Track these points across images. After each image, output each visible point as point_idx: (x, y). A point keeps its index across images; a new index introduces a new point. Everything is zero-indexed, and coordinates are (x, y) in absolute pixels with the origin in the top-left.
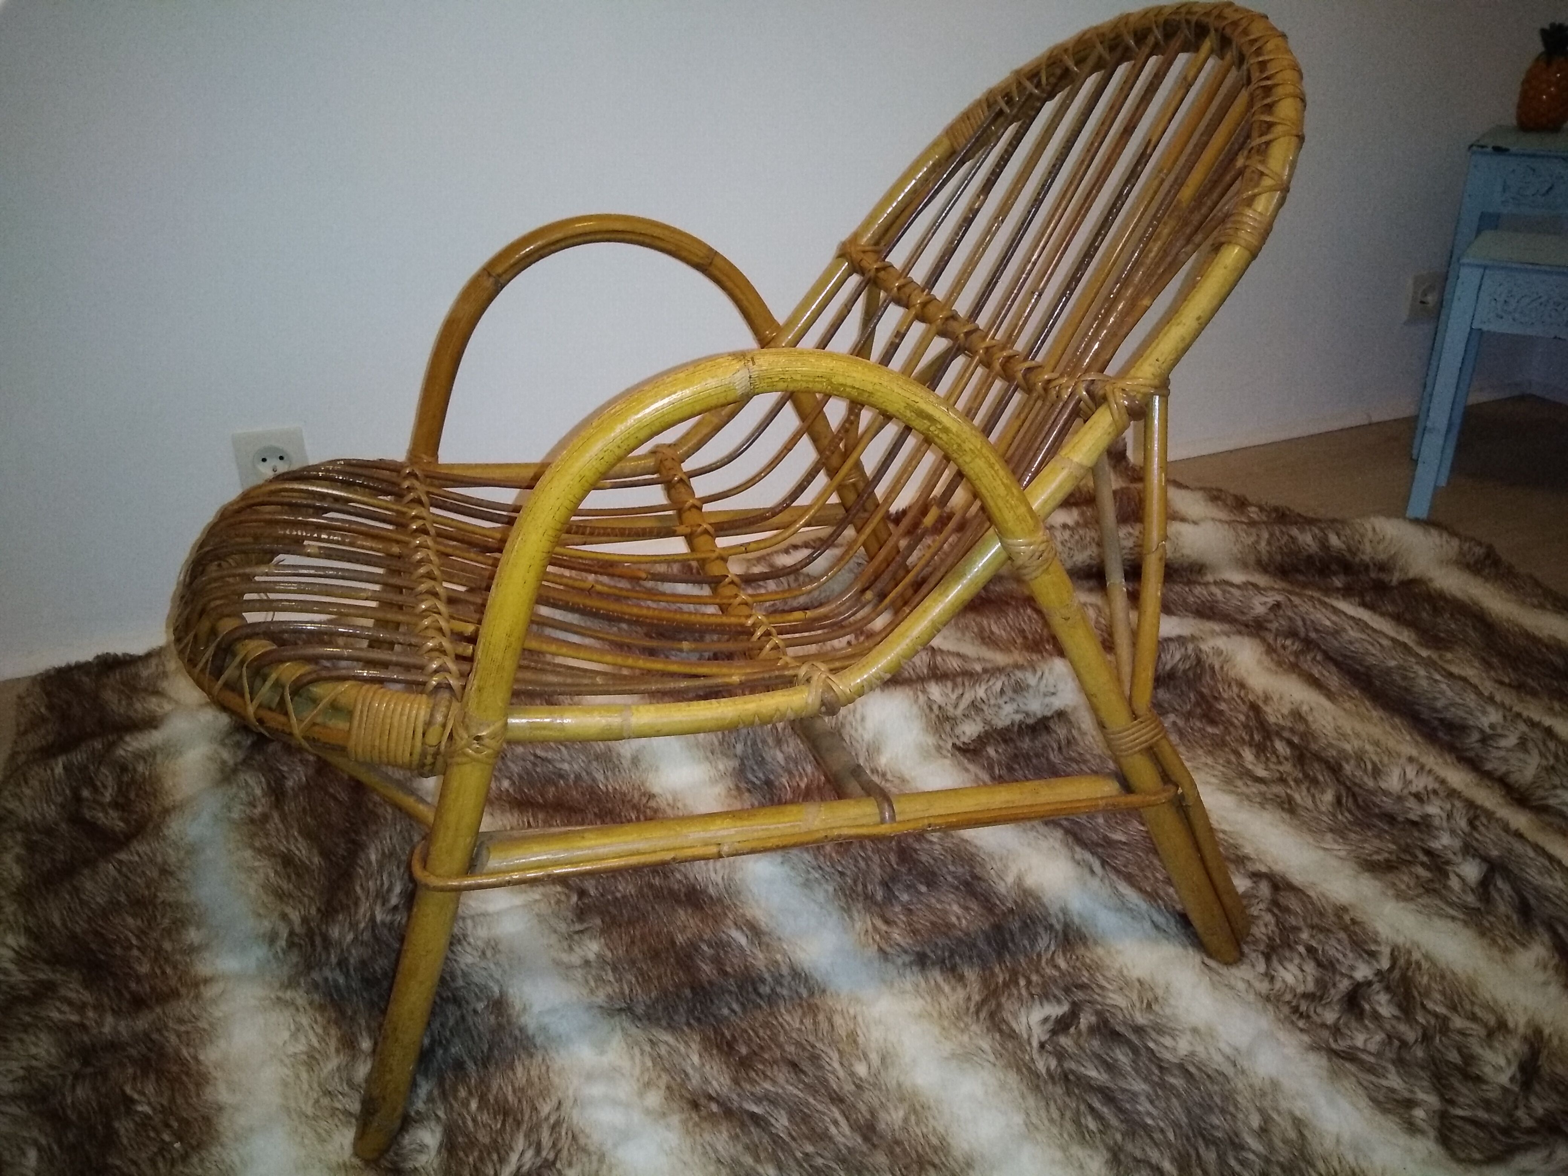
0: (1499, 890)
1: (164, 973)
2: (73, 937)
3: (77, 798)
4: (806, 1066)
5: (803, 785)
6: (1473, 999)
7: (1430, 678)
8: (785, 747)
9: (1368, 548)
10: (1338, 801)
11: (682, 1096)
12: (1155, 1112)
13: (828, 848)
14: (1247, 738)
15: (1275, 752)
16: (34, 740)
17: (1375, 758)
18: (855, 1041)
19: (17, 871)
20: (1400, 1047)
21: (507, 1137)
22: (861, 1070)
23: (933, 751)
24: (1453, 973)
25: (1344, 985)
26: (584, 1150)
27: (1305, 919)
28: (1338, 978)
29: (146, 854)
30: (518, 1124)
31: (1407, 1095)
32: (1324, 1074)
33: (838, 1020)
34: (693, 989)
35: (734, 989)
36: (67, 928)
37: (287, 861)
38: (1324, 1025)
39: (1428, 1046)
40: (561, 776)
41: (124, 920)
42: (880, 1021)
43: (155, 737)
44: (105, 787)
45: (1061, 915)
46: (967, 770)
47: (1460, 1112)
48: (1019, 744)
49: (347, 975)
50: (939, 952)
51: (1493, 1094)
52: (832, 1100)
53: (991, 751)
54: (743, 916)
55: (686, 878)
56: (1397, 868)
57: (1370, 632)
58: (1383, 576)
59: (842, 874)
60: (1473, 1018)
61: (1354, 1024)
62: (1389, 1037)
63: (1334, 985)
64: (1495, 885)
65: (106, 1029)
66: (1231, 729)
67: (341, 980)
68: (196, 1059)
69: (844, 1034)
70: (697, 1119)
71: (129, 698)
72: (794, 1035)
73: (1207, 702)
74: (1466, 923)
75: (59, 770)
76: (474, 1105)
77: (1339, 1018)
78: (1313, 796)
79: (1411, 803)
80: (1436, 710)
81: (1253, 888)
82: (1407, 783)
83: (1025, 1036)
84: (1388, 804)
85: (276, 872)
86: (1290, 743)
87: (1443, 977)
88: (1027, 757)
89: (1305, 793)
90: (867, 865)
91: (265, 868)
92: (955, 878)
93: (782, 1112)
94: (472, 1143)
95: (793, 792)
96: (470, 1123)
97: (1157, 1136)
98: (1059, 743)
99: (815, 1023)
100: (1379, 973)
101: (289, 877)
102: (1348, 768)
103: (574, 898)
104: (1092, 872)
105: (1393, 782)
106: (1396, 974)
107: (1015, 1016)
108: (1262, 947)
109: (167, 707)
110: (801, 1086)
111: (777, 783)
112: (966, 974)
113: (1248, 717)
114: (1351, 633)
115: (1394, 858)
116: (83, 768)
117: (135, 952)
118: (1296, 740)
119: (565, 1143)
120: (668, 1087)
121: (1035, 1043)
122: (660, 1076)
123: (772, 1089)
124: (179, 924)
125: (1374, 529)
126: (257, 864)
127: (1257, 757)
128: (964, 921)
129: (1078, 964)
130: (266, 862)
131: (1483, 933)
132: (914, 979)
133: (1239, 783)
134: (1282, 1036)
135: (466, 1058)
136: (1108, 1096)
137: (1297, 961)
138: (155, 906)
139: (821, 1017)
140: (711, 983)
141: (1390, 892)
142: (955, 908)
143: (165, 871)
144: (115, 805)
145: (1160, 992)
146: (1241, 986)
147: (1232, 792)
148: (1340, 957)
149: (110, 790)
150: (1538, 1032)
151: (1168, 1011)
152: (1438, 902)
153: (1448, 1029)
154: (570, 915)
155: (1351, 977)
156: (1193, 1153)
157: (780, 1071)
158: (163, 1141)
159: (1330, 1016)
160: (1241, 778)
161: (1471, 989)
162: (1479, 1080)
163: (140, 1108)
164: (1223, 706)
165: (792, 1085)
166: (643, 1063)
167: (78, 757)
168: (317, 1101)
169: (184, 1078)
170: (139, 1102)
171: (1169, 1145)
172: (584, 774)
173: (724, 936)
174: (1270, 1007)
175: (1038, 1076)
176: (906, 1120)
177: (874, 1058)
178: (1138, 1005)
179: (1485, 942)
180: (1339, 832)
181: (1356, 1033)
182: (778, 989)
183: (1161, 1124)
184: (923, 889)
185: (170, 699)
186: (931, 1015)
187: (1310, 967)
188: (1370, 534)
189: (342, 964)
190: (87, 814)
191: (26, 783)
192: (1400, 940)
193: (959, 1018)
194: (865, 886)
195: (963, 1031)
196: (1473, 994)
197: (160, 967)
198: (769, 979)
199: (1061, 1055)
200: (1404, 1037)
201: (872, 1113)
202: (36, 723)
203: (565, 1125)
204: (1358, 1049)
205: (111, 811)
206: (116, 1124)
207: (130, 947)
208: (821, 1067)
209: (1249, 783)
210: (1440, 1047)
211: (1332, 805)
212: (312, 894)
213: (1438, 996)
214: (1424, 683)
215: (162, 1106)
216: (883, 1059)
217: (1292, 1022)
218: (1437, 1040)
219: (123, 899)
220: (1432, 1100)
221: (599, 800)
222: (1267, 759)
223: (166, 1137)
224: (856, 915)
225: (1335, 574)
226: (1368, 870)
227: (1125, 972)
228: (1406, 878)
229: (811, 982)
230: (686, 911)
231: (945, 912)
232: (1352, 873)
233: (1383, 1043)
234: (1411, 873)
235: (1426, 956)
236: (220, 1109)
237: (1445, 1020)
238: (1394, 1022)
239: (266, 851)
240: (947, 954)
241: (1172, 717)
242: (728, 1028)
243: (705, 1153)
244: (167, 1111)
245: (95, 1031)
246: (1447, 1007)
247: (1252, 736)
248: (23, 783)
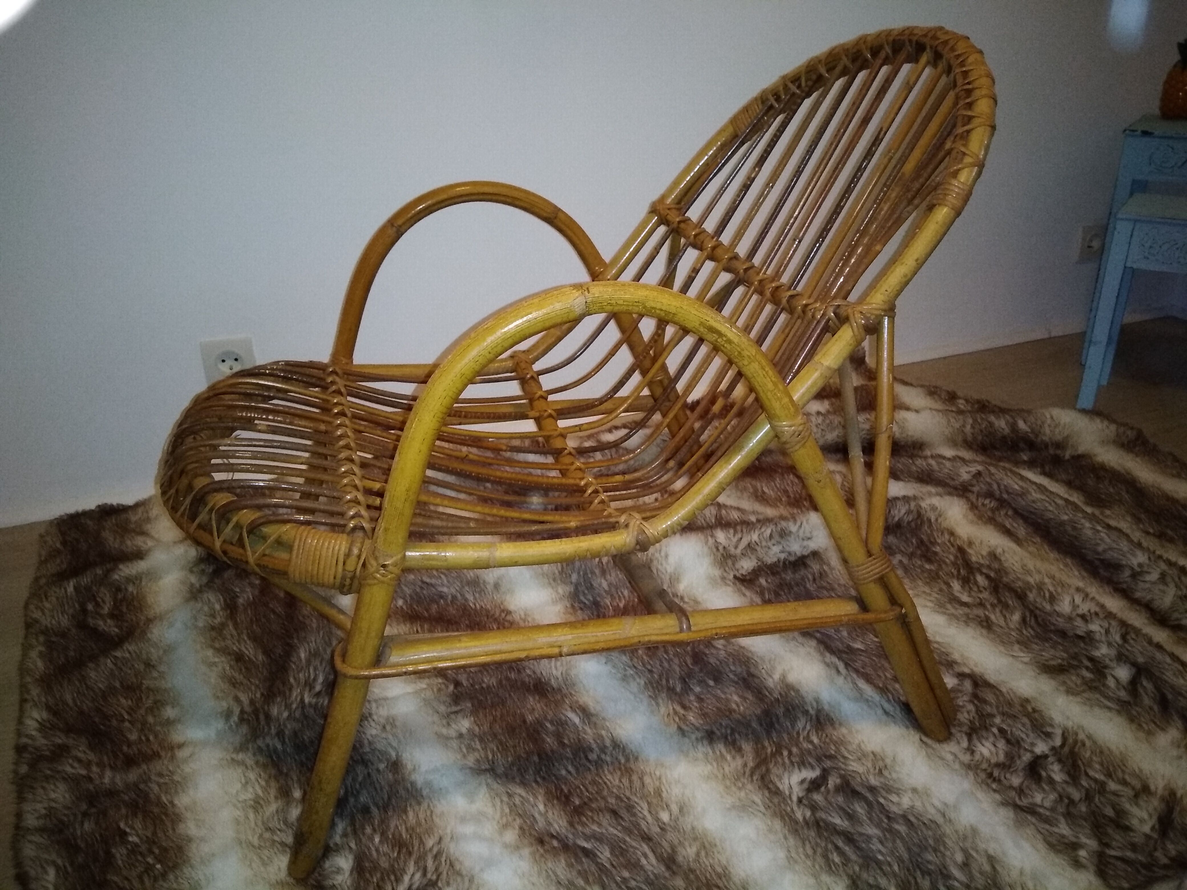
0: (1145, 688)
1: (148, 740)
2: (81, 713)
3: (84, 611)
4: (624, 813)
5: (621, 605)
6: (1124, 768)
7: (1093, 529)
8: (608, 577)
9: (1047, 431)
10: (1024, 620)
11: (531, 834)
12: (883, 850)
13: (640, 652)
14: (955, 573)
15: (976, 583)
16: (53, 568)
17: (1052, 589)
18: (660, 796)
19: (40, 664)
20: (1068, 806)
21: (402, 864)
22: (665, 817)
23: (719, 581)
24: (1109, 749)
25: (1027, 757)
26: (459, 874)
27: (997, 707)
28: (1022, 751)
29: (135, 652)
30: (410, 854)
31: (1074, 840)
32: (1011, 823)
33: (647, 780)
34: (539, 755)
35: (570, 755)
36: (76, 705)
37: (239, 658)
38: (1011, 787)
39: (1089, 805)
40: (442, 597)
41: (119, 700)
42: (679, 781)
43: (141, 566)
44: (104, 602)
45: (815, 704)
46: (744, 595)
47: (1113, 853)
48: (783, 576)
49: (283, 743)
50: (723, 731)
51: (1138, 839)
52: (643, 838)
53: (763, 581)
54: (577, 702)
55: (534, 673)
56: (1067, 671)
57: (1048, 494)
58: (1059, 452)
59: (650, 671)
60: (1124, 783)
61: (1034, 786)
62: (1061, 797)
63: (1020, 757)
64: (1142, 685)
65: (106, 780)
66: (944, 566)
67: (279, 747)
68: (171, 802)
69: (652, 790)
70: (542, 851)
71: (122, 537)
72: (615, 790)
73: (927, 546)
74: (1119, 712)
75: (71, 589)
76: (377, 840)
77: (1022, 783)
78: (1005, 617)
79: (1079, 622)
80: (1098, 553)
81: (958, 685)
82: (1075, 607)
83: (787, 793)
84: (1061, 623)
85: (231, 666)
86: (988, 577)
87: (1101, 752)
88: (790, 587)
89: (998, 614)
90: (670, 666)
91: (223, 663)
92: (735, 675)
93: (606, 847)
94: (376, 867)
95: (614, 610)
96: (374, 853)
97: (886, 868)
98: (813, 575)
99: (631, 781)
100: (1053, 749)
101: (241, 670)
102: (1031, 596)
103: (451, 687)
104: (838, 672)
105: (1065, 606)
106: (1066, 749)
107: (780, 778)
108: (965, 729)
109: (150, 543)
110: (619, 828)
111: (602, 604)
112: (743, 747)
113: (956, 557)
114: (1034, 494)
115: (1065, 663)
116: (88, 589)
117: (127, 724)
118: (992, 574)
119: (444, 869)
120: (521, 828)
121: (795, 799)
122: (515, 820)
123: (598, 830)
124: (158, 705)
125: (1052, 417)
126: (217, 660)
127: (963, 587)
128: (742, 708)
129: (827, 740)
130: (223, 659)
131: (1132, 720)
132: (704, 750)
133: (949, 606)
134: (980, 795)
135: (371, 805)
136: (849, 839)
137: (992, 739)
138: (141, 691)
139: (635, 778)
140: (552, 751)
141: (1062, 688)
142: (736, 698)
143: (149, 665)
144: (112, 616)
145: (888, 761)
146: (950, 757)
147: (945, 613)
148: (1024, 736)
149: (108, 605)
150: (1172, 793)
151: (894, 775)
152: (1098, 696)
153: (1105, 790)
154: (448, 700)
155: (1032, 752)
156: (913, 882)
157: (604, 816)
158: (148, 863)
159: (1016, 781)
160: (950, 603)
161: (1122, 761)
162: (1128, 829)
163: (130, 839)
164: (938, 549)
165: (613, 827)
166: (502, 810)
167: (85, 580)
168: (261, 836)
169: (164, 817)
170: (131, 835)
171: (895, 875)
172: (459, 595)
173: (563, 718)
174: (971, 774)
175: (797, 822)
176: (698, 854)
177: (675, 808)
178: (872, 770)
179: (1134, 727)
180: (1024, 644)
181: (1036, 793)
182: (603, 756)
183: (889, 859)
184: (711, 683)
185: (152, 537)
186: (717, 777)
187: (1002, 744)
188: (1049, 421)
189: (280, 734)
190: (91, 621)
191: (47, 598)
192: (1070, 724)
193: (738, 779)
194: (668, 681)
195: (740, 789)
196: (1124, 765)
197: (145, 735)
198: (597, 749)
199: (814, 808)
200: (1072, 797)
201: (673, 848)
202: (53, 554)
203: (444, 855)
204: (1037, 805)
205: (109, 621)
206: (114, 851)
207: (123, 720)
208: (634, 815)
209: (957, 606)
210: (1099, 804)
211: (1020, 624)
212: (257, 682)
213: (1097, 766)
214: (1089, 533)
215: (147, 837)
216: (681, 810)
217: (988, 785)
218: (1097, 800)
219: (117, 685)
220: (1092, 844)
221: (469, 615)
222: (971, 588)
223: (150, 860)
224: (660, 701)
225: (1022, 450)
226: (1046, 672)
227: (863, 746)
228: (1074, 678)
229: (627, 751)
230: (534, 699)
231: (728, 700)
232: (1033, 674)
233: (1056, 801)
234: (1078, 675)
235: (1089, 737)
236: (190, 840)
237: (1102, 785)
238: (1065, 786)
239: (224, 651)
240: (729, 732)
241: (899, 557)
242: (565, 784)
243: (548, 876)
244: (151, 842)
245: (97, 782)
246: (1105, 775)
247: (959, 571)
248: (44, 600)
